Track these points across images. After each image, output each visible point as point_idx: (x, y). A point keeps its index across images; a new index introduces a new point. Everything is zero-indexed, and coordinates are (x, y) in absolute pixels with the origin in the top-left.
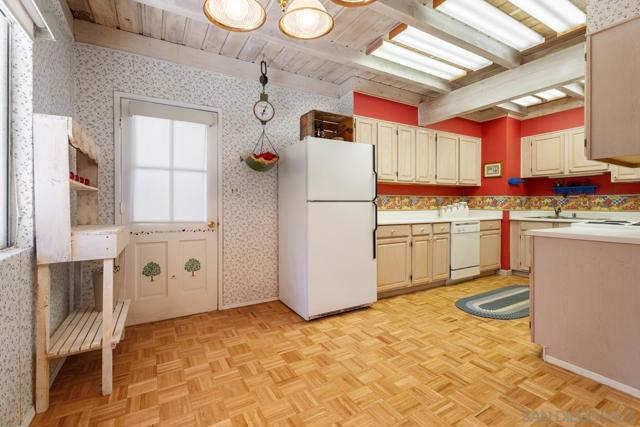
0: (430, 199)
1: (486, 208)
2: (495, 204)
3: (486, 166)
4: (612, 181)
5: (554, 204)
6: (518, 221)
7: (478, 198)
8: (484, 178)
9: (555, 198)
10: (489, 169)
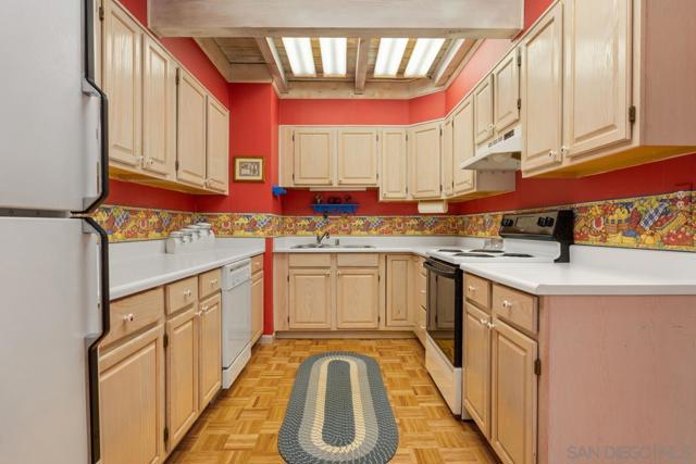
0: (148, 216)
1: (237, 233)
2: (253, 226)
3: (238, 161)
4: (381, 199)
5: (312, 227)
6: (283, 253)
7: (224, 217)
8: (233, 181)
9: (314, 218)
10: (244, 166)
